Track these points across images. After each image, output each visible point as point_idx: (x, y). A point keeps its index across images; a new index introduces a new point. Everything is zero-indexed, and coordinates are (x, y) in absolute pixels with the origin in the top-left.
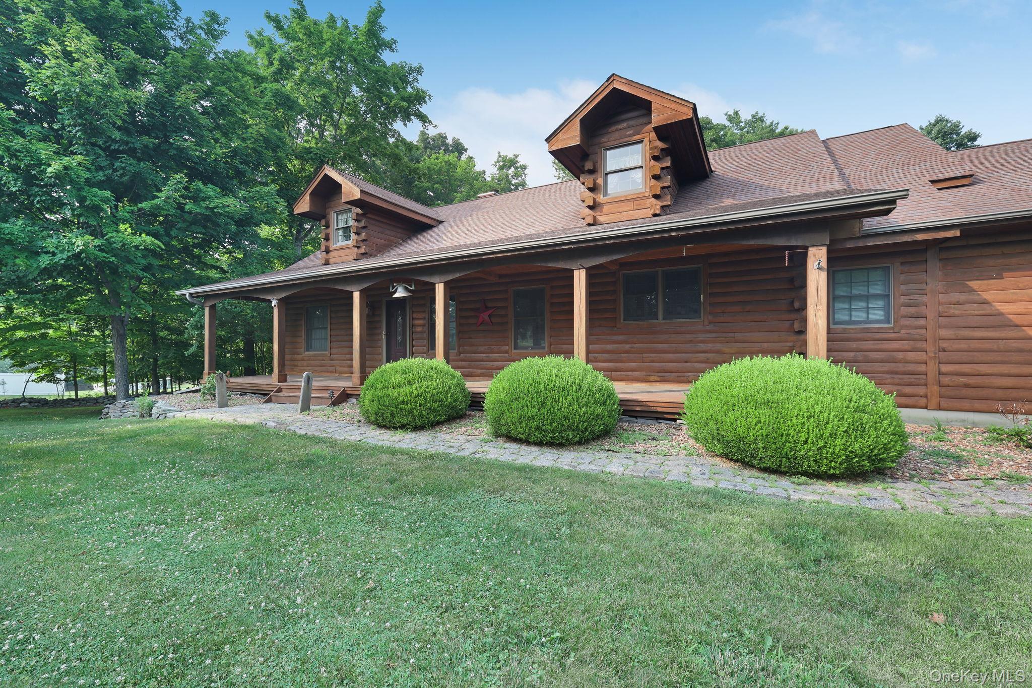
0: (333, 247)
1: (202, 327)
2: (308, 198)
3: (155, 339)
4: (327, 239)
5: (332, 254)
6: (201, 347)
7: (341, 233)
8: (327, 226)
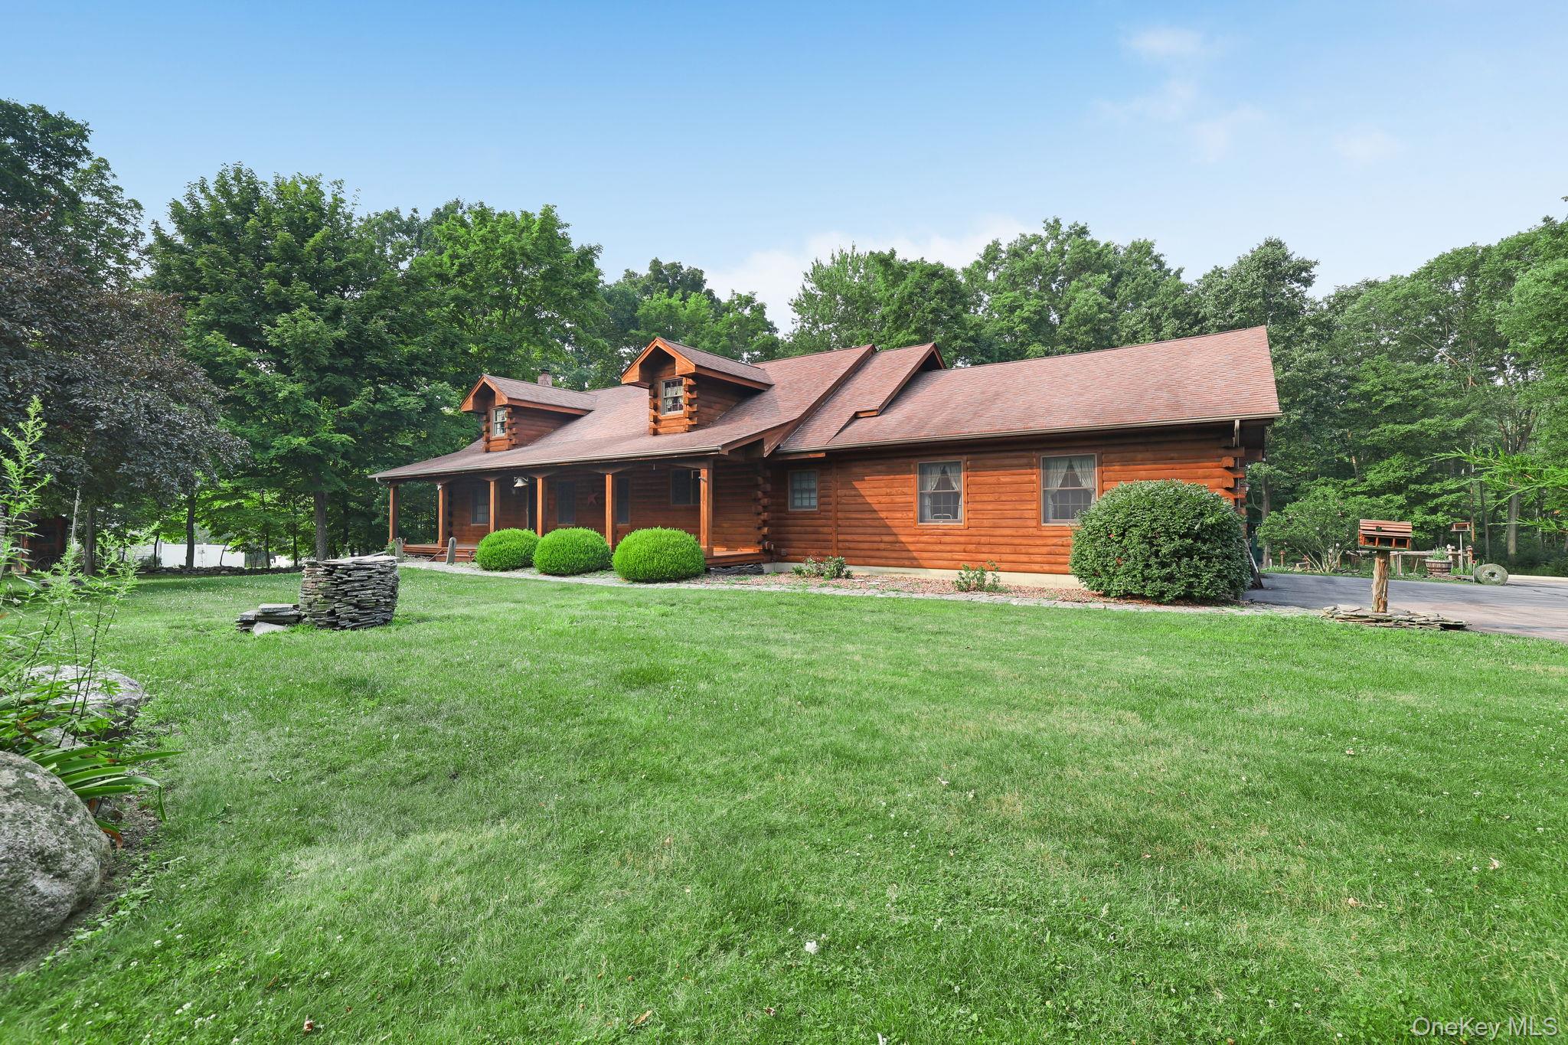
0: (493, 438)
1: (388, 503)
2: (471, 399)
3: (346, 507)
4: (488, 431)
5: (492, 443)
6: (387, 518)
7: (499, 426)
8: (488, 420)
